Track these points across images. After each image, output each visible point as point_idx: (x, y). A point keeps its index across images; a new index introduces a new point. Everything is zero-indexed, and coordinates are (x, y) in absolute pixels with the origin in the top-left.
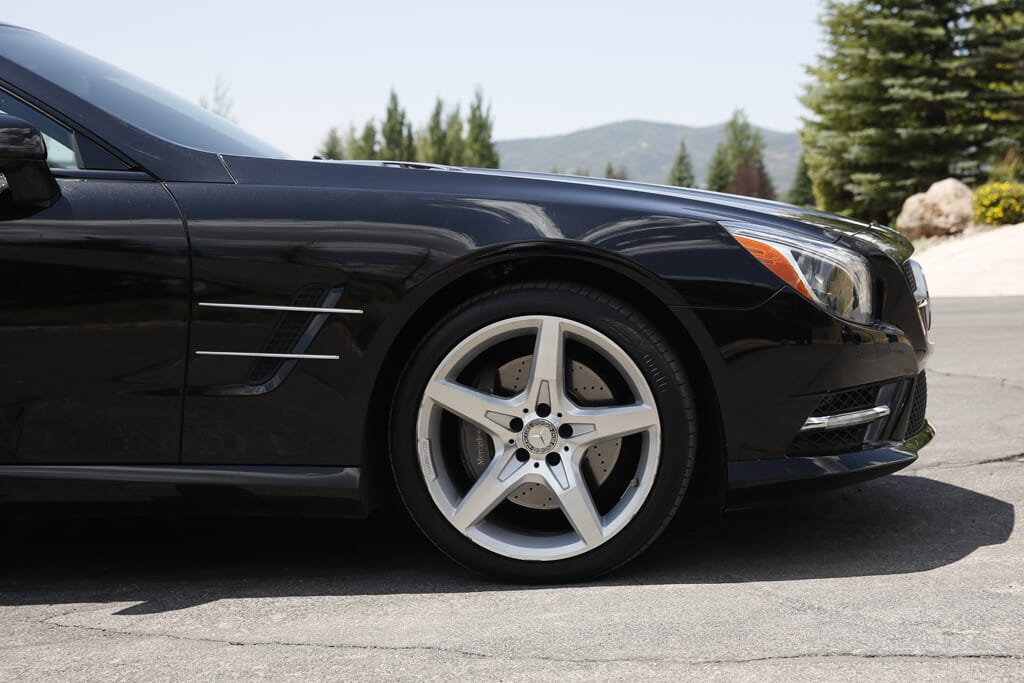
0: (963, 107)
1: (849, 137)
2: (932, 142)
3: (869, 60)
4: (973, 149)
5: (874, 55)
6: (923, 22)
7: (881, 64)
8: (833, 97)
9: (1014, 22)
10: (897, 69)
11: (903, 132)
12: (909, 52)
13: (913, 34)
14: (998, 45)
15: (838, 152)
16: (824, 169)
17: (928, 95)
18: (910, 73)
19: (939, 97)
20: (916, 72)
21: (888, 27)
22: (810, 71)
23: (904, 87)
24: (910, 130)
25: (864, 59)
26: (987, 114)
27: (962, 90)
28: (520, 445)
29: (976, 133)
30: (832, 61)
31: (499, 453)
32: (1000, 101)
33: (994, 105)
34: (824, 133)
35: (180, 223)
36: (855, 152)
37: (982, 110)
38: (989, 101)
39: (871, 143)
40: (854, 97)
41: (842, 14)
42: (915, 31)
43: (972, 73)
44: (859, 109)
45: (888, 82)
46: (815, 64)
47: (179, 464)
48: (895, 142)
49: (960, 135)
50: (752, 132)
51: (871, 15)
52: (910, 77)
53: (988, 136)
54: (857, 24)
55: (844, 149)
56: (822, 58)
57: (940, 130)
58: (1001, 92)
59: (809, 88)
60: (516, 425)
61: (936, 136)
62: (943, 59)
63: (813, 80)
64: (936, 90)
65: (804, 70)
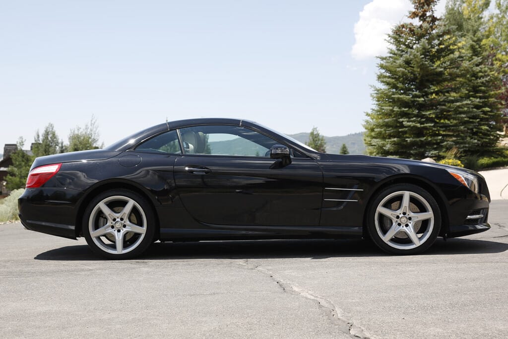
0: (432, 129)
1: (385, 141)
2: (420, 143)
3: (394, 111)
4: (435, 146)
5: (396, 109)
6: (416, 96)
7: (398, 112)
8: (378, 126)
9: (450, 96)
10: (404, 115)
11: (408, 140)
12: (409, 107)
13: (411, 100)
14: (444, 105)
15: (381, 147)
16: (375, 154)
17: (418, 125)
18: (410, 116)
19: (422, 126)
20: (412, 116)
21: (401, 98)
22: (368, 115)
23: (408, 122)
24: (411, 139)
25: (392, 111)
26: (441, 132)
27: (432, 123)
28: (399, 222)
29: (436, 140)
30: (378, 111)
31: (394, 224)
32: (446, 127)
33: (444, 129)
34: (375, 140)
35: (321, 172)
36: (388, 147)
37: (439, 130)
38: (440, 127)
39: (394, 143)
40: (387, 125)
41: (382, 93)
42: (412, 99)
43: (434, 116)
44: (390, 131)
45: (401, 120)
46: (370, 112)
47: (319, 226)
48: (405, 143)
49: (431, 140)
50: (320, 138)
51: (394, 94)
52: (410, 118)
53: (442, 141)
54: (389, 97)
55: (384, 145)
56: (373, 110)
57: (423, 139)
58: (446, 123)
59: (367, 122)
60: (398, 217)
61: (421, 141)
62: (423, 111)
63: (368, 118)
64: (422, 123)
65: (366, 114)
